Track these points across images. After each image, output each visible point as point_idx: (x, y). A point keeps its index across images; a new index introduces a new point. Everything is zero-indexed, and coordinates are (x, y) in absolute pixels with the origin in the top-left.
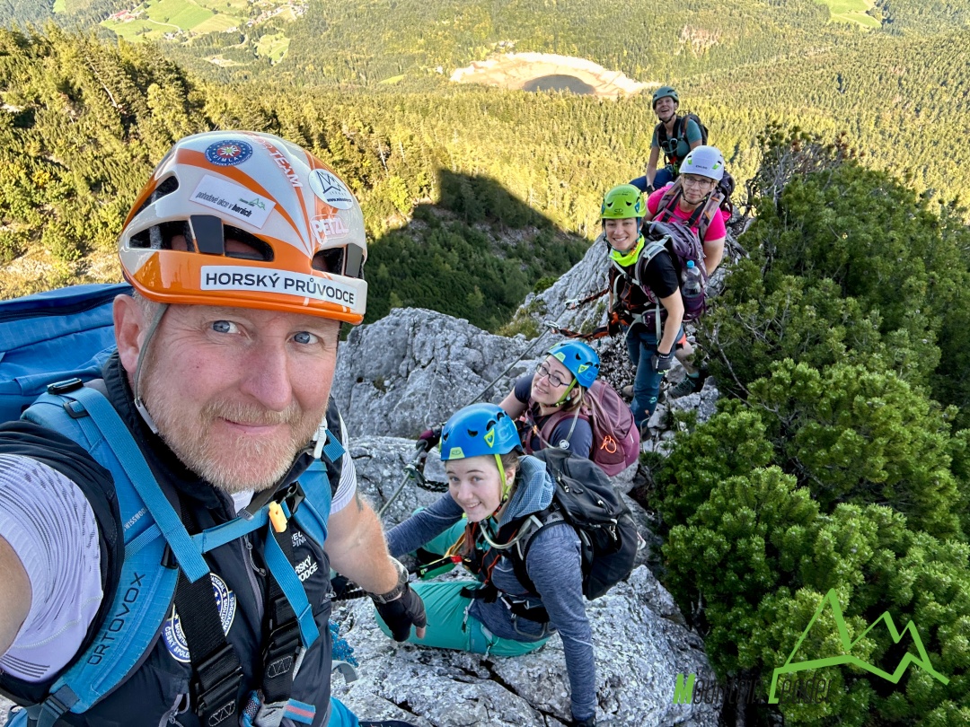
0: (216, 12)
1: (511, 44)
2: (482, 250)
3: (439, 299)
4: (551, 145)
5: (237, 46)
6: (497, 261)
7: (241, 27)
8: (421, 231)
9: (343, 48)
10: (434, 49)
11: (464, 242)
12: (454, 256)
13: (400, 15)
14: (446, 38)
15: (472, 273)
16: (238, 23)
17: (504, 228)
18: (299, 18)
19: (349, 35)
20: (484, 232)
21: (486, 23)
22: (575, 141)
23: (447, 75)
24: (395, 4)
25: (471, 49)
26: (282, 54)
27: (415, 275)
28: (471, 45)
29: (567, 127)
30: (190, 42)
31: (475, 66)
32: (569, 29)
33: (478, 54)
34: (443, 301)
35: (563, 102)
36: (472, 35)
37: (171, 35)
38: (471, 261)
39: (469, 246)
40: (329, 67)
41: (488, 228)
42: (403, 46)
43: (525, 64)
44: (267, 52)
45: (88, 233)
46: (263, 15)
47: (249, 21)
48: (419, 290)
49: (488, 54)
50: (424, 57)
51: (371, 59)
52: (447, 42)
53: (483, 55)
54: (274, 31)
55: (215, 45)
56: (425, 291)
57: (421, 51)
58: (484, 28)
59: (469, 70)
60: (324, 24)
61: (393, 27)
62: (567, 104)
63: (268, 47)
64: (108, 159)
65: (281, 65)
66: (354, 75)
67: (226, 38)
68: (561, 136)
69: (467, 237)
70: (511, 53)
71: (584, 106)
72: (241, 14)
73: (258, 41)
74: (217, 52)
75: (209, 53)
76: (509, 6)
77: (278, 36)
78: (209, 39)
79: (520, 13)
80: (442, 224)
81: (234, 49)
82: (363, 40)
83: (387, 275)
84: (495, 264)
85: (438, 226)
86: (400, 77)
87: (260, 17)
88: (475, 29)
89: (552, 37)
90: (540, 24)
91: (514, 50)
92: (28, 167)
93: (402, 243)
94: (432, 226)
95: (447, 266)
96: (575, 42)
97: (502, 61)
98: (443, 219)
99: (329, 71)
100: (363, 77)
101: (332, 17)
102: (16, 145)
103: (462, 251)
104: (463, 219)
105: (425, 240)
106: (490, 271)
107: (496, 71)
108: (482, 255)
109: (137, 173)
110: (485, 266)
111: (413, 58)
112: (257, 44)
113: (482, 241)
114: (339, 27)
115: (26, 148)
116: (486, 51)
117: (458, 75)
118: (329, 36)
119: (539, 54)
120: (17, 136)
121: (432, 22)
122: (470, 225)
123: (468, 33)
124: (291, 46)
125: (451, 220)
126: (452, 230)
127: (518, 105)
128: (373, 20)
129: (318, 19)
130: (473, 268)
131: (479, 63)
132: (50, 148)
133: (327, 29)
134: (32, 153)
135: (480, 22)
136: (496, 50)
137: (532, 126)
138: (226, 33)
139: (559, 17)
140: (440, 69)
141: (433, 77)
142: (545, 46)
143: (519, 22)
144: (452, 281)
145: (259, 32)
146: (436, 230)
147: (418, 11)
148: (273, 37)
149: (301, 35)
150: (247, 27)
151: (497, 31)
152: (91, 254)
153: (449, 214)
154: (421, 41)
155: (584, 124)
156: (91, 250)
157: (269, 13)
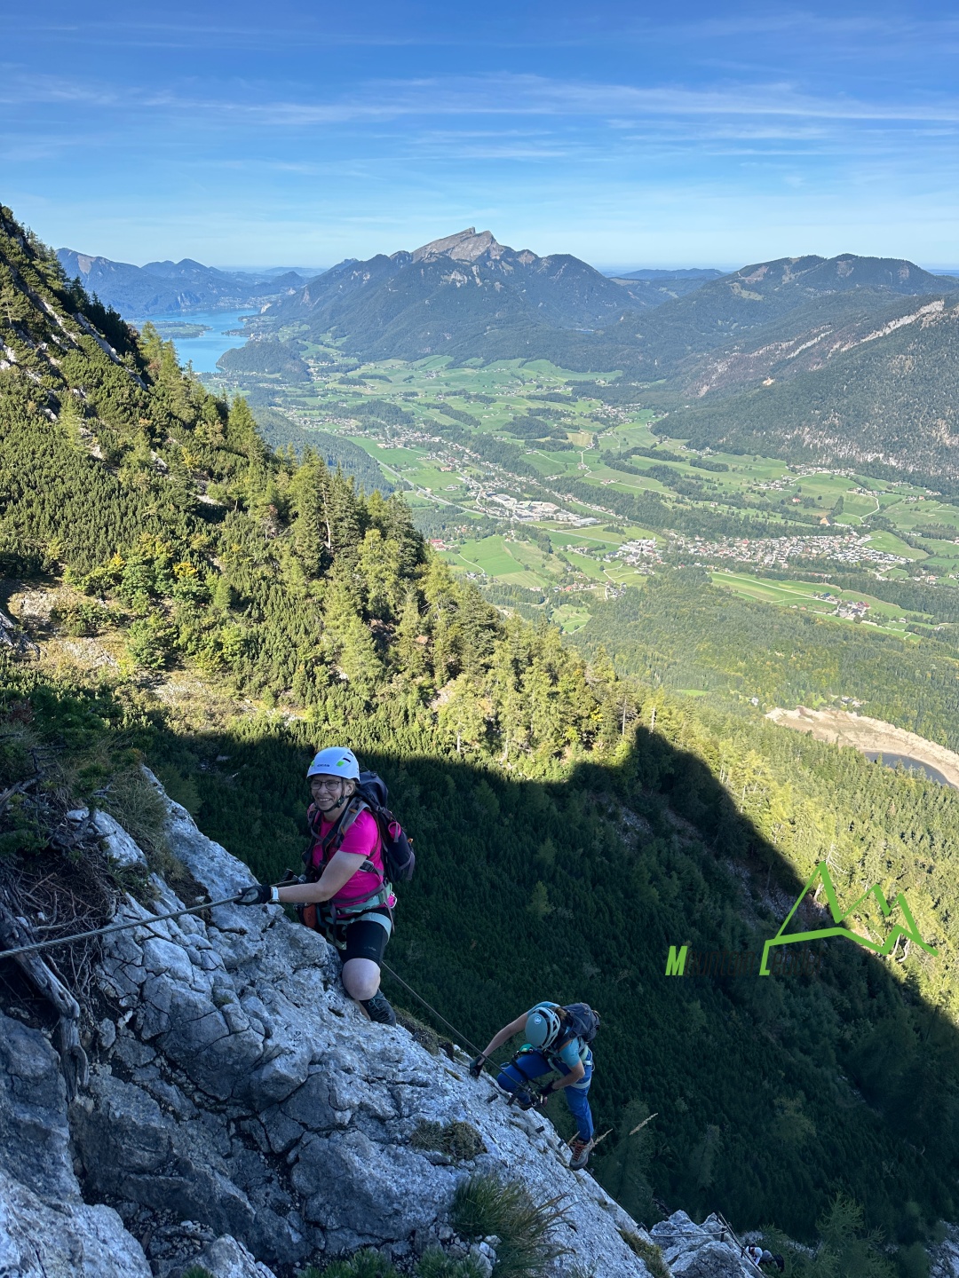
0: (527, 568)
1: (856, 703)
2: (723, 900)
3: (618, 932)
4: (881, 829)
5: (534, 606)
6: (744, 927)
7: (546, 590)
8: (637, 833)
9: (647, 643)
10: (756, 677)
11: (699, 875)
12: (674, 886)
13: (727, 630)
14: (774, 670)
15: (694, 924)
16: (545, 585)
17: (771, 886)
18: (611, 600)
19: (659, 632)
20: (738, 876)
21: (832, 671)
22: (918, 837)
23: (763, 711)
24: (725, 618)
25: (803, 692)
26: (577, 628)
27: (596, 881)
28: (804, 687)
29: (909, 815)
30: (488, 586)
31: (802, 712)
32: (942, 711)
33: (810, 701)
34: (622, 939)
35: (912, 782)
36: (809, 678)
37: (472, 575)
38: (699, 906)
39: (704, 884)
40: (623, 656)
41: (746, 874)
42: (718, 663)
43: (869, 731)
44: (562, 620)
45: (191, 647)
46: (574, 586)
47: (557, 587)
48: (591, 904)
49: (822, 704)
50: (739, 682)
51: (675, 663)
52: (774, 675)
53: (816, 704)
54: (578, 604)
55: (512, 598)
56: (600, 910)
57: (739, 674)
58: (828, 676)
59: (794, 714)
60: (635, 614)
61: (713, 640)
62: (917, 786)
63: (566, 616)
64: (278, 586)
65: (571, 637)
66: (648, 672)
67: (527, 596)
68: (897, 822)
69: (708, 872)
70: (855, 714)
71: (941, 799)
72: (552, 578)
73: (557, 607)
74: (510, 604)
75: (502, 602)
76: (868, 662)
77: (580, 609)
78: (508, 590)
79: (879, 673)
80: (675, 837)
81: (529, 606)
82: (673, 642)
83: (550, 860)
84: (738, 930)
85: (666, 836)
86: (701, 693)
87: (569, 587)
88: (815, 672)
89: (915, 713)
90: (902, 694)
91: (859, 711)
92: (177, 553)
93: (600, 832)
94: (657, 833)
95: (655, 892)
96: (946, 728)
97: (839, 717)
98: (679, 832)
99: (622, 661)
100: (658, 679)
101: (647, 610)
102: (182, 530)
103: (690, 889)
104: (710, 845)
105: (639, 847)
106: (724, 934)
107: (828, 727)
108: (722, 908)
109: (300, 612)
110: (719, 925)
111: (726, 678)
112: (554, 610)
113: (729, 887)
114: (651, 621)
115: (191, 537)
116: (821, 700)
117: (775, 714)
118: (636, 626)
119: (892, 727)
120: (189, 523)
121: (763, 649)
122: (717, 857)
123: (805, 674)
124: (590, 623)
125: (691, 838)
126: (686, 851)
127: (846, 764)
128: (692, 626)
129: (631, 608)
130: (697, 916)
131: (809, 711)
132: (220, 549)
133: (637, 619)
134: (195, 546)
135: (824, 667)
136: (836, 704)
137: (859, 795)
138: (528, 590)
139: (930, 693)
140: (755, 701)
141: (741, 706)
142: (902, 721)
143: (875, 683)
144: (652, 917)
145: (562, 600)
146: (662, 840)
147: (749, 633)
148: (575, 609)
149: (606, 616)
150: (552, 591)
151: (843, 683)
152: (177, 672)
153: (691, 829)
154: (742, 664)
155: (937, 821)
156: (182, 668)
157: (581, 586)
